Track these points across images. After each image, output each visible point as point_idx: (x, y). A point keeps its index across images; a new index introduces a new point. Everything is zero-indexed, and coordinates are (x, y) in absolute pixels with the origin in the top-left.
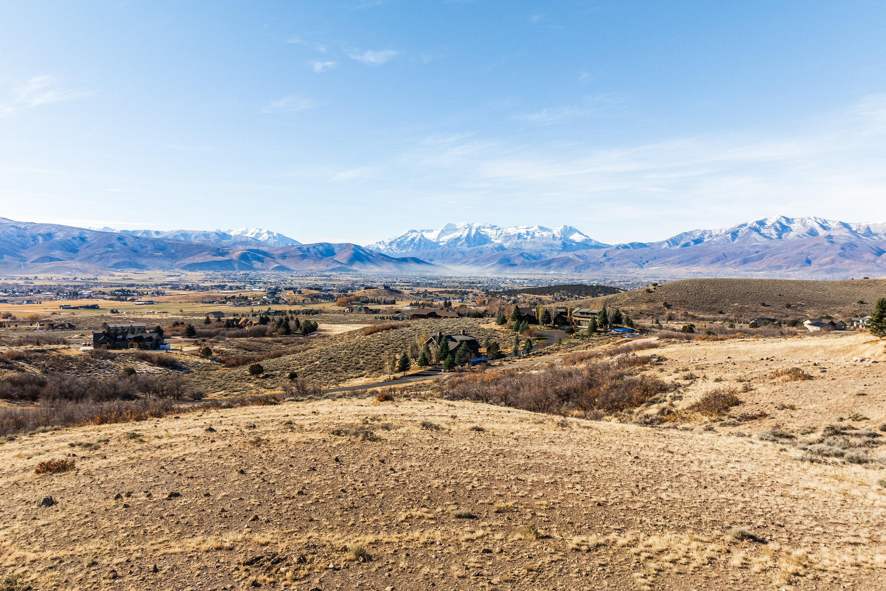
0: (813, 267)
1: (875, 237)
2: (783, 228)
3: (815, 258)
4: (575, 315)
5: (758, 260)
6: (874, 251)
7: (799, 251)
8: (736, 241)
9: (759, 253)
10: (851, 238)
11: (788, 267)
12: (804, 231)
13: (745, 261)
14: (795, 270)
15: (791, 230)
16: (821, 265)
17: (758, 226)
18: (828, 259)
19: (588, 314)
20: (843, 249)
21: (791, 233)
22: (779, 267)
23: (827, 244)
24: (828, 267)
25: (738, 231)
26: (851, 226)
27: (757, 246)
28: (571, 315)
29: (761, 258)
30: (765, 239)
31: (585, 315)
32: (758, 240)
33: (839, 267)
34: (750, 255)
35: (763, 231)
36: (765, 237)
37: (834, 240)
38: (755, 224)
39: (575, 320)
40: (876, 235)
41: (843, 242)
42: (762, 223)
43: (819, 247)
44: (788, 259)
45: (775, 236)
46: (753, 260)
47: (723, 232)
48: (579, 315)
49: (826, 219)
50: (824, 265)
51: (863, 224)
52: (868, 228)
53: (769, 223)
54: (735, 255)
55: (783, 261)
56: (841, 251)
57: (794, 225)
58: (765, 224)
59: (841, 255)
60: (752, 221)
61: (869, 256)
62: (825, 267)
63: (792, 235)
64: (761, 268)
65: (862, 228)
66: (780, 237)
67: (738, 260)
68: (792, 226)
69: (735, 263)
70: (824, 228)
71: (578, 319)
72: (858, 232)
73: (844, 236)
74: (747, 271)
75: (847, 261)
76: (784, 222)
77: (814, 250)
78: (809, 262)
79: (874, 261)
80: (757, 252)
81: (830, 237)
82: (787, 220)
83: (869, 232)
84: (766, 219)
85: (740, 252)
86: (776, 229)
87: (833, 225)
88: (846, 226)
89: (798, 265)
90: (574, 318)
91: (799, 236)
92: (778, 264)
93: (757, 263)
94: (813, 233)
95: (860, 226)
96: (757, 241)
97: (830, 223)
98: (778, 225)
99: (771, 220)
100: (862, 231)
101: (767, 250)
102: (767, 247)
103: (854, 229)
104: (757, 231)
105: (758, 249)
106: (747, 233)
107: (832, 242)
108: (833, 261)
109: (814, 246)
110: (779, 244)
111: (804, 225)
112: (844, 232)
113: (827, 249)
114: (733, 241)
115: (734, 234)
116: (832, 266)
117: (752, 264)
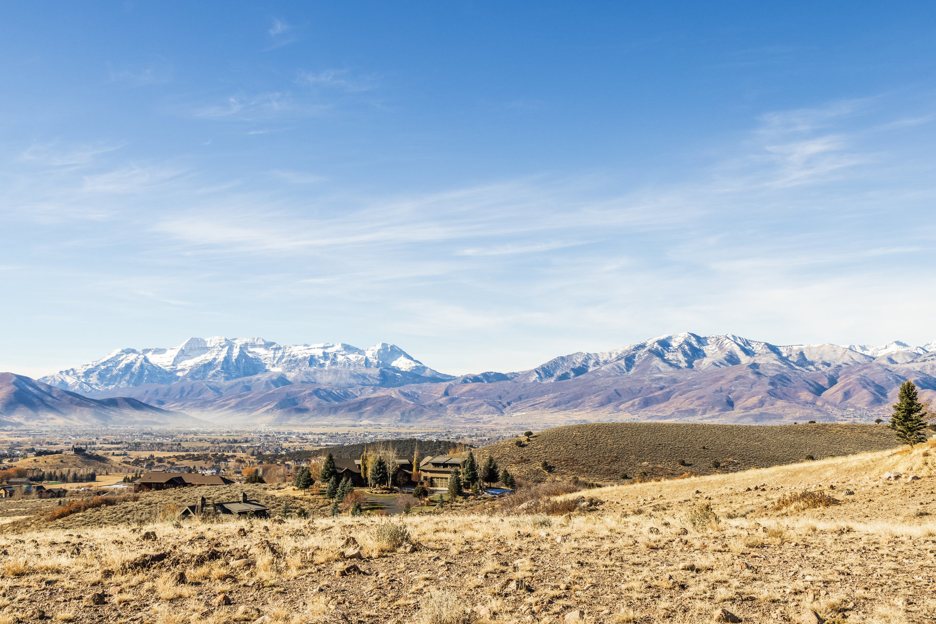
0: (737, 412)
1: (811, 367)
2: (694, 351)
3: (738, 398)
4: (425, 468)
5: (663, 401)
6: (811, 388)
7: (717, 386)
8: (633, 370)
9: (665, 390)
10: (780, 367)
11: (704, 412)
12: (721, 356)
13: (647, 403)
14: (714, 417)
15: (704, 355)
16: (746, 409)
17: (660, 348)
18: (755, 400)
19: (445, 465)
20: (772, 384)
21: (705, 359)
22: (692, 412)
23: (752, 377)
24: (756, 411)
25: (634, 356)
26: (781, 349)
27: (661, 378)
28: (418, 470)
29: (667, 397)
30: (671, 369)
31: (441, 469)
32: (662, 369)
33: (770, 412)
34: (652, 392)
35: (669, 356)
36: (671, 365)
37: (761, 370)
38: (656, 345)
39: (425, 478)
40: (812, 363)
41: (772, 373)
42: (665, 344)
43: (742, 380)
44: (704, 400)
45: (683, 364)
46: (656, 400)
47: (614, 356)
48: (431, 468)
49: (748, 339)
50: (751, 408)
51: (795, 348)
52: (802, 354)
53: (675, 344)
54: (632, 394)
55: (697, 403)
56: (771, 387)
57: (707, 347)
58: (669, 345)
59: (771, 393)
60: (652, 342)
61: (806, 396)
62: (752, 412)
63: (706, 363)
64: (669, 413)
65: (794, 354)
66: (690, 366)
67: (637, 401)
68: (705, 349)
69: (633, 405)
70: (748, 353)
71: (429, 475)
72: (790, 359)
73: (773, 364)
74: (649, 418)
75: (780, 403)
76: (695, 343)
77: (736, 386)
78: (730, 404)
79: (814, 404)
80: (661, 389)
81: (754, 366)
82: (698, 339)
83: (803, 360)
84: (670, 338)
85: (639, 388)
86: (685, 354)
87: (758, 349)
88: (773, 349)
89: (717, 409)
90: (424, 474)
91: (714, 364)
92: (691, 407)
93: (662, 405)
94: (732, 360)
95: (791, 350)
96: (660, 372)
97: (754, 345)
98: (687, 348)
99: (677, 339)
100: (794, 358)
101: (675, 386)
102: (674, 381)
103: (785, 355)
104: (660, 355)
105: (662, 384)
106: (646, 359)
107: (758, 374)
108: (762, 403)
109: (736, 379)
110: (690, 376)
111: (721, 347)
112: (772, 358)
113: (753, 384)
114: (628, 370)
115: (629, 360)
116: (761, 410)
117: (656, 407)
